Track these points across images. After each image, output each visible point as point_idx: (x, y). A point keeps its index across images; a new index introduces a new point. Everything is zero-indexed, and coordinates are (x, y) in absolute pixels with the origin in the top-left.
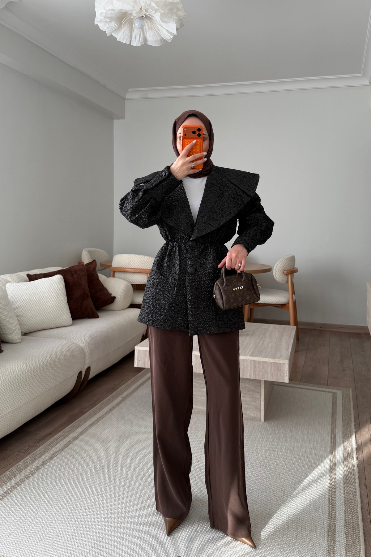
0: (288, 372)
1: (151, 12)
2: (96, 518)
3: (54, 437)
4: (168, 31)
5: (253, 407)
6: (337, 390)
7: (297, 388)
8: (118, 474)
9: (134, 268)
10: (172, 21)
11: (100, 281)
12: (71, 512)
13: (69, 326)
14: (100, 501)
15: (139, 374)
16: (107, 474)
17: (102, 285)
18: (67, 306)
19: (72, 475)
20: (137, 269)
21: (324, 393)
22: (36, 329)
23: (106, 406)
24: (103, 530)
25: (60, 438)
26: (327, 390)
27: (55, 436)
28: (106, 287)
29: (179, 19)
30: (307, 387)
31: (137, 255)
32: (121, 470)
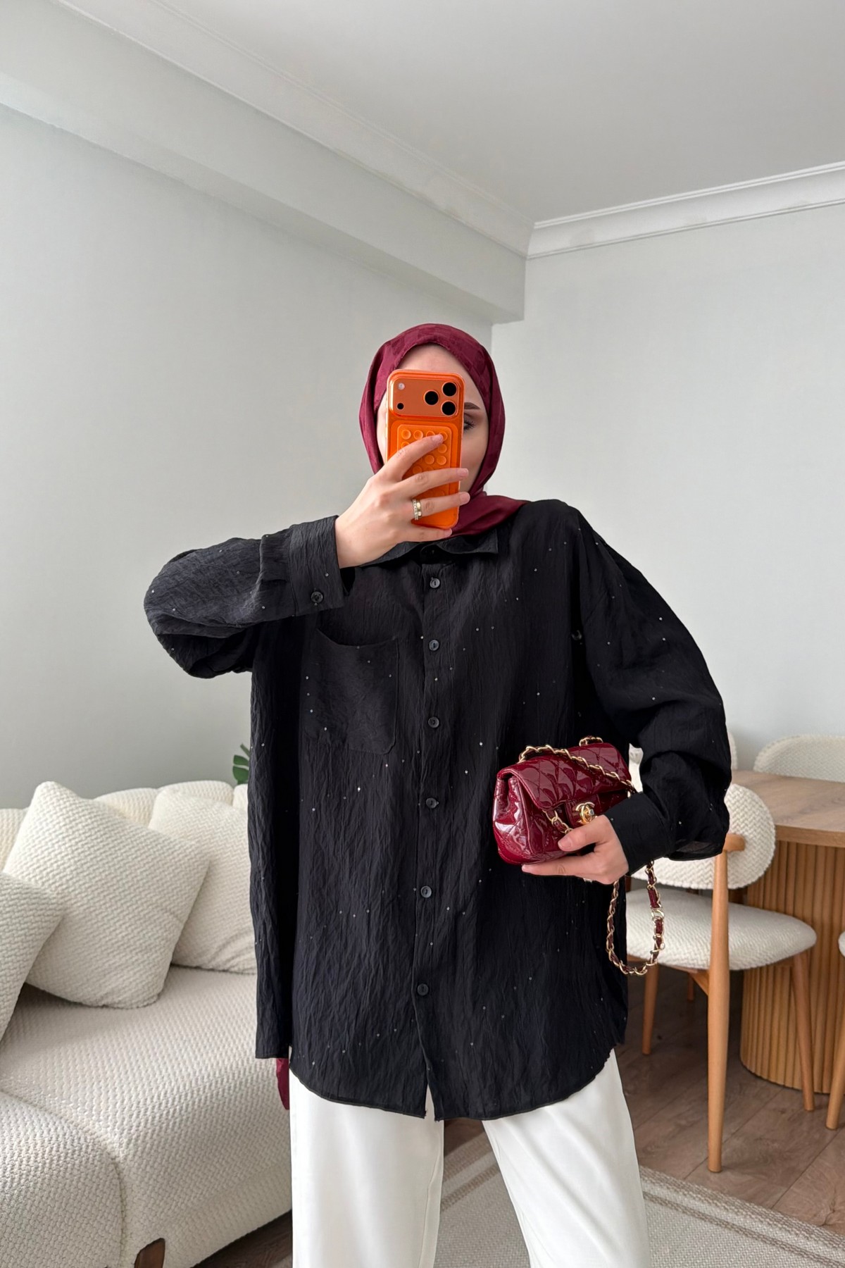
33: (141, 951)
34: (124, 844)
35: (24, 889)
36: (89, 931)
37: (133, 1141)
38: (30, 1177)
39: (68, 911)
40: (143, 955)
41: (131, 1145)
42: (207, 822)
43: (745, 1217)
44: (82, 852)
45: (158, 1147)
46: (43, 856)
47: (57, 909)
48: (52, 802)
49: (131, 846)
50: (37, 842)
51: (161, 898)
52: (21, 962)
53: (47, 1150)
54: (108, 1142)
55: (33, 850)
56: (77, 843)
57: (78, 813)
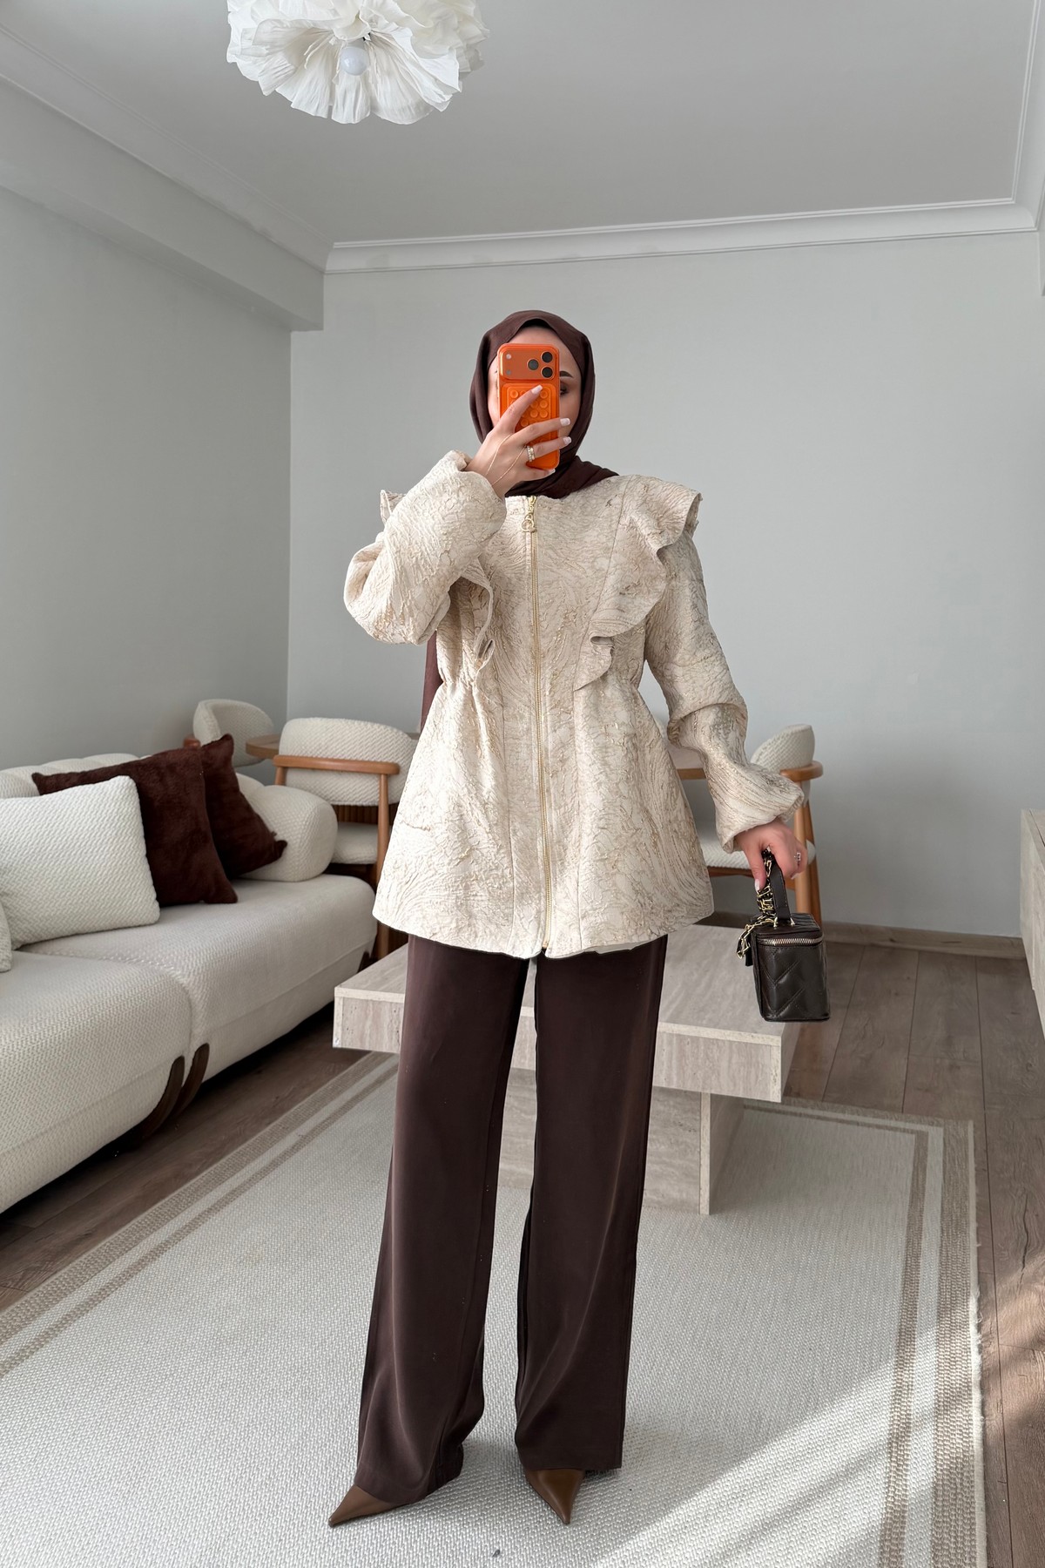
0: (779, 1071)
1: (386, 26)
2: (209, 1481)
3: (100, 1245)
4: (436, 79)
5: (677, 1173)
6: (929, 1125)
7: (811, 1117)
8: (277, 1358)
9: (342, 758)
10: (447, 51)
11: (243, 796)
12: (139, 1463)
13: (150, 925)
14: (223, 1434)
15: (352, 1068)
16: (246, 1355)
17: (248, 808)
18: (147, 867)
19: (145, 1355)
20: (350, 761)
21: (891, 1133)
22: (54, 933)
23: (253, 1158)
24: (226, 1519)
25: (116, 1248)
26: (901, 1125)
27: (103, 1243)
28: (259, 814)
29: (467, 45)
30: (841, 1116)
31: (350, 722)
32: (288, 1346)
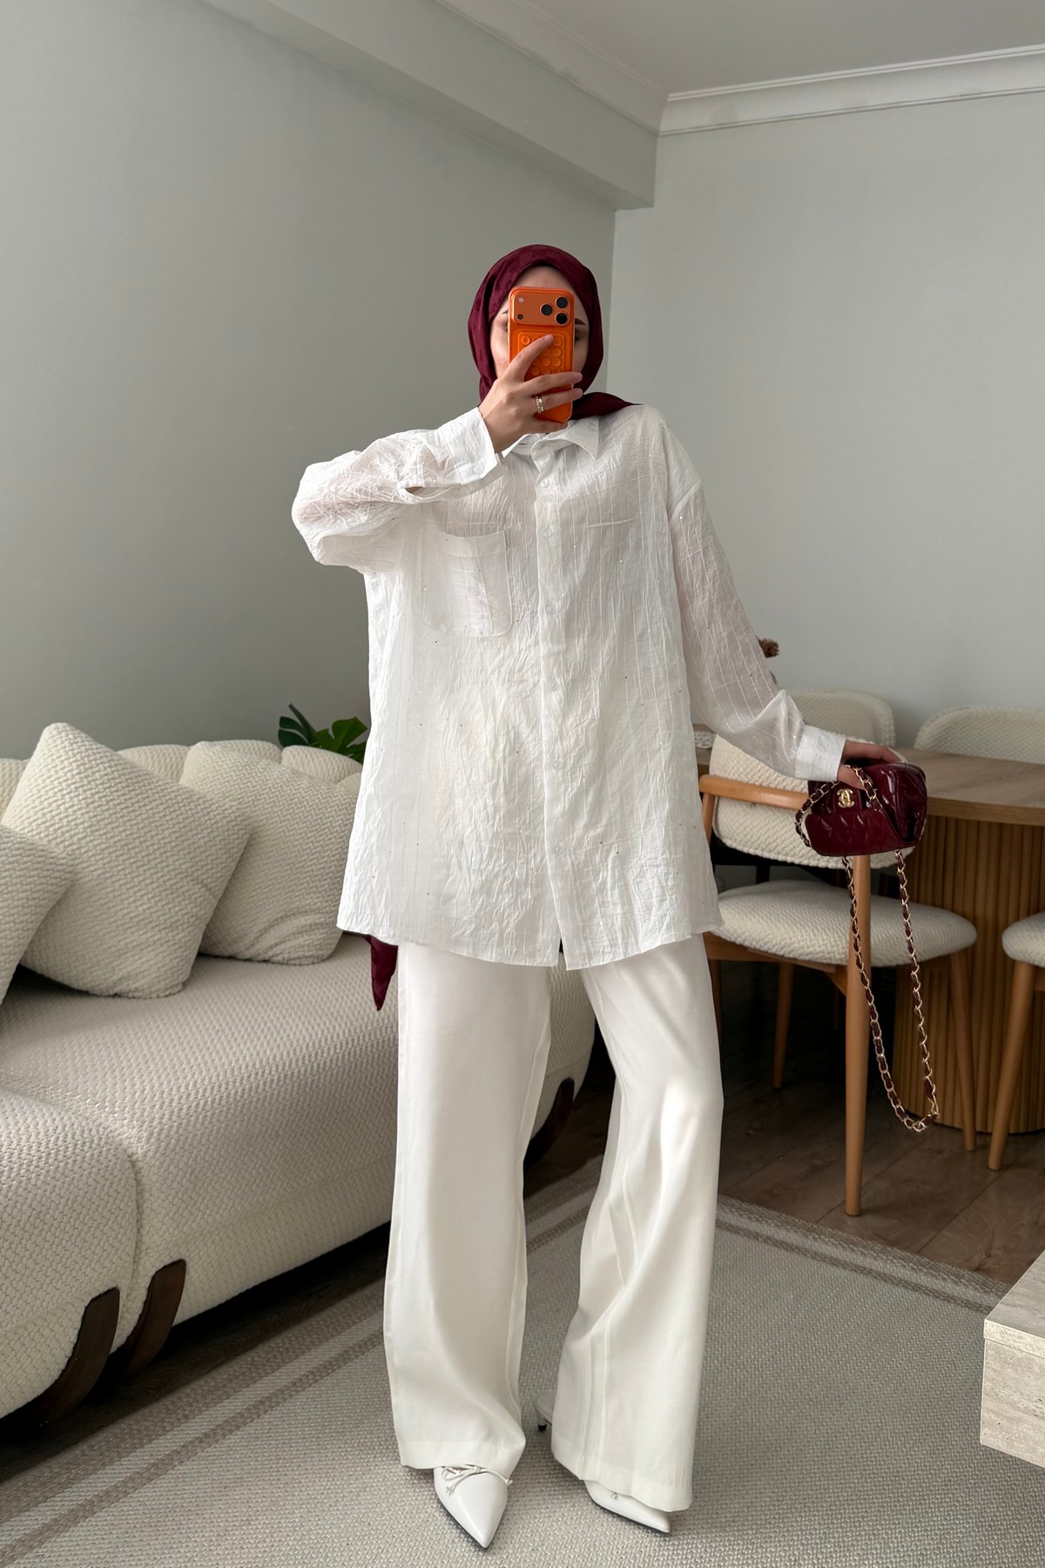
33: (165, 929)
34: (151, 799)
35: (28, 845)
36: (103, 901)
37: (155, 1135)
38: (32, 1168)
39: (79, 876)
40: (167, 934)
41: (153, 1140)
42: (251, 782)
43: (886, 1262)
44: (99, 806)
45: (184, 1144)
46: (50, 809)
47: (67, 871)
48: (63, 745)
49: (158, 802)
50: (43, 792)
51: (192, 867)
52: (20, 931)
53: (52, 1139)
54: (124, 1137)
55: (37, 803)
56: (93, 795)
57: (95, 760)
